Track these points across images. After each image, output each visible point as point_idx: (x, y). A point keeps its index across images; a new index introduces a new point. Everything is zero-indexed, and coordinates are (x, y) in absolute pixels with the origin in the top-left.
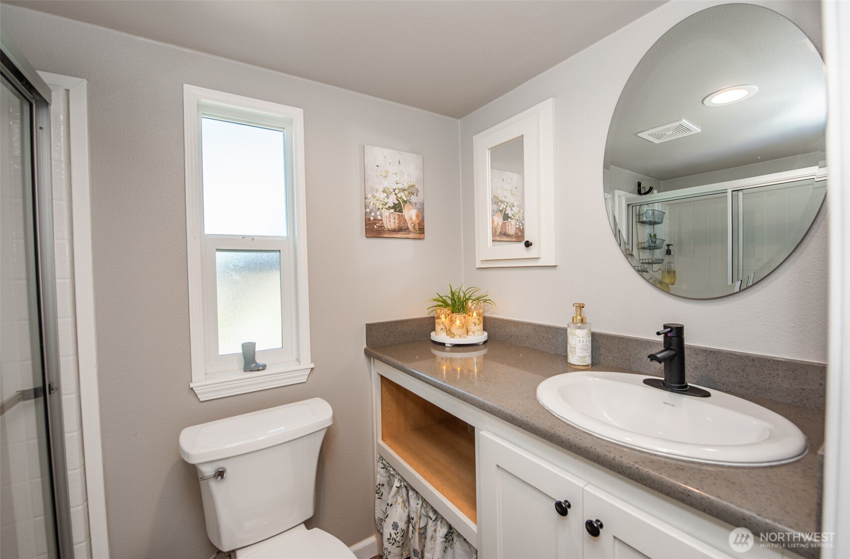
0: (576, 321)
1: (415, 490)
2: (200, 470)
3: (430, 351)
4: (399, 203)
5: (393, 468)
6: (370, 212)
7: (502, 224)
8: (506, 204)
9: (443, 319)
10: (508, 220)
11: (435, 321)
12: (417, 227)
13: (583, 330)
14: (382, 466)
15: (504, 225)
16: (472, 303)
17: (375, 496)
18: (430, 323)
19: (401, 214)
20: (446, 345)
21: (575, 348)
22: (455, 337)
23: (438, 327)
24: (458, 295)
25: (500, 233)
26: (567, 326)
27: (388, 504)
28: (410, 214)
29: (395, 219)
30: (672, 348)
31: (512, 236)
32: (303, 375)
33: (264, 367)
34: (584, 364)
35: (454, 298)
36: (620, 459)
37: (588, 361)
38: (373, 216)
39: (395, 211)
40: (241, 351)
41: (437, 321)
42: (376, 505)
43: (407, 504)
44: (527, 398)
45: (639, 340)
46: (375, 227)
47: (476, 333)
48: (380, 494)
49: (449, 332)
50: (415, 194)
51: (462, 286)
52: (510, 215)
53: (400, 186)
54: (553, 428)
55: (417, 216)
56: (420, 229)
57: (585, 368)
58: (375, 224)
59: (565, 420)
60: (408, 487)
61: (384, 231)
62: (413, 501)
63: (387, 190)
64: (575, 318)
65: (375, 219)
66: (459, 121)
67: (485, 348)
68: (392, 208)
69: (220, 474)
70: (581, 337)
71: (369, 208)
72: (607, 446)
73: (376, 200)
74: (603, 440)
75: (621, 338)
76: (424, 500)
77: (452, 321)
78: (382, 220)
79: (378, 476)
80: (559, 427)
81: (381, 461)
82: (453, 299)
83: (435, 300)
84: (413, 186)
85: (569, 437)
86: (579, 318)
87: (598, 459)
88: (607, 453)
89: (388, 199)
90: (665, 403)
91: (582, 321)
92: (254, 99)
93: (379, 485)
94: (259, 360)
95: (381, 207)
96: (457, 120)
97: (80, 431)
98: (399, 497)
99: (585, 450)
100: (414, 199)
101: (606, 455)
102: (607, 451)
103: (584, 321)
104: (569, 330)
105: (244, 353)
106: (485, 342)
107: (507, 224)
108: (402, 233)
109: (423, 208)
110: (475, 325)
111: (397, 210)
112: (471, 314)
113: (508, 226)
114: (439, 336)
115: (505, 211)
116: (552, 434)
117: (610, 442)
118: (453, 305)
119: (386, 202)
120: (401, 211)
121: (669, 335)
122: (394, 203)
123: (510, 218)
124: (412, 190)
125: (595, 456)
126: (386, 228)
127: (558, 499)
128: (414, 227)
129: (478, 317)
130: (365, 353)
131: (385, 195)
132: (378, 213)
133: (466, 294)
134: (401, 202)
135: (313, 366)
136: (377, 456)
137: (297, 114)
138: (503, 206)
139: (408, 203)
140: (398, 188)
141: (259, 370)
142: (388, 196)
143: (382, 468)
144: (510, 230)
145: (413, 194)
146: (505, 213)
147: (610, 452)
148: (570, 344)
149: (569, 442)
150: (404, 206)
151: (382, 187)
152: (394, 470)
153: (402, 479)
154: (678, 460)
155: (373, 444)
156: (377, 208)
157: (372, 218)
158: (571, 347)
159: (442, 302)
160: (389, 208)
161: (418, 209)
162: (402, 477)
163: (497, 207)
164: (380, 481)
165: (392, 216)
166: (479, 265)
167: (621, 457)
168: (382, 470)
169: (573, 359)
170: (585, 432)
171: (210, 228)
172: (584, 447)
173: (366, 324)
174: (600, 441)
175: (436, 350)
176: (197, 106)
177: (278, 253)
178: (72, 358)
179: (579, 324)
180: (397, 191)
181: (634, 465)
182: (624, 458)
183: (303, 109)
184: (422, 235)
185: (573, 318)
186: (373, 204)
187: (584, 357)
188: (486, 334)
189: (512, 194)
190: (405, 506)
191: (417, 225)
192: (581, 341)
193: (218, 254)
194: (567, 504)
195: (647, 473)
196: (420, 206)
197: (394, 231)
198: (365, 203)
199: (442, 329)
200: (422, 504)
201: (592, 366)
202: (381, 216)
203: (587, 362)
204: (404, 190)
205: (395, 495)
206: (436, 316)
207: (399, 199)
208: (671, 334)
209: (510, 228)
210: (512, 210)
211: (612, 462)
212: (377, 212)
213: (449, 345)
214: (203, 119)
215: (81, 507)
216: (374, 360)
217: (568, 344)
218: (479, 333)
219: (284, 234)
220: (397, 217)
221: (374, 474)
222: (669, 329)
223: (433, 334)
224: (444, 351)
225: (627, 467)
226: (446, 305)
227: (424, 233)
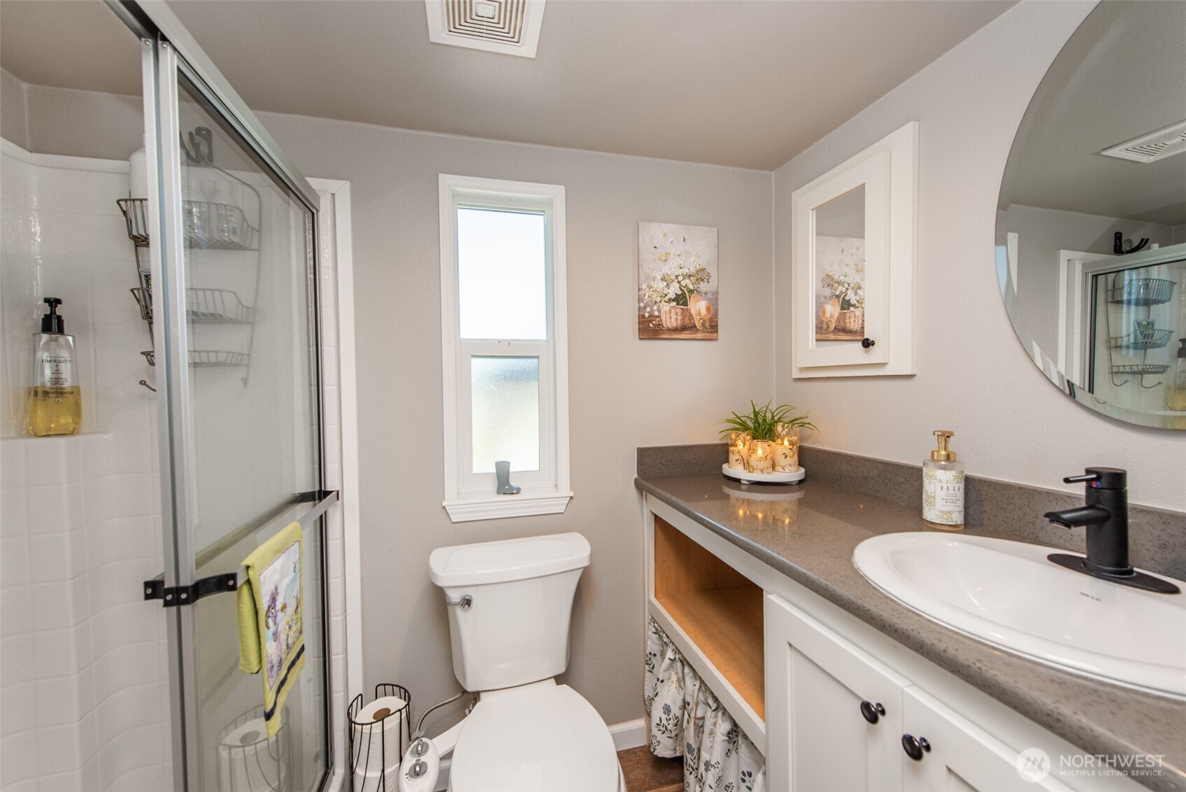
0: (938, 457)
1: (692, 667)
2: (448, 596)
3: (722, 489)
4: (684, 293)
5: (666, 635)
6: (645, 307)
7: (839, 316)
8: (846, 285)
9: (741, 446)
10: (849, 309)
11: (728, 449)
12: (707, 325)
13: (948, 472)
14: (655, 631)
15: (842, 317)
16: (783, 426)
17: (645, 668)
18: (722, 452)
19: (685, 307)
20: (742, 482)
21: (934, 497)
22: (755, 471)
23: (732, 458)
24: (763, 415)
25: (835, 328)
26: (922, 465)
27: (658, 680)
28: (698, 307)
29: (677, 314)
30: (1101, 506)
31: (856, 332)
32: (560, 504)
33: (518, 491)
34: (949, 523)
35: (757, 419)
36: (954, 653)
37: (958, 518)
38: (648, 312)
39: (678, 304)
40: (495, 471)
41: (731, 449)
42: (646, 679)
43: (682, 683)
44: (836, 558)
45: (1052, 493)
46: (651, 325)
47: (786, 469)
48: (651, 666)
49: (747, 465)
50: (705, 280)
51: (770, 403)
52: (853, 302)
53: (685, 271)
54: (861, 599)
55: (708, 309)
56: (712, 327)
57: (953, 529)
58: (651, 322)
59: (884, 592)
60: (684, 662)
61: (662, 330)
62: (689, 680)
63: (667, 277)
64: (936, 453)
65: (650, 316)
66: (773, 173)
67: (800, 490)
68: (674, 300)
69: (467, 602)
70: (944, 481)
71: (643, 302)
72: (940, 633)
73: (653, 291)
74: (937, 624)
75: (1020, 488)
76: (702, 682)
77: (752, 450)
78: (659, 317)
79: (649, 643)
80: (872, 598)
81: (653, 624)
82: (756, 421)
83: (729, 421)
84: (703, 270)
85: (882, 613)
86: (943, 453)
87: (921, 648)
88: (934, 641)
89: (669, 288)
90: (1083, 594)
91: (948, 457)
92: (509, 181)
93: (650, 654)
94: (514, 483)
95: (659, 299)
96: (770, 172)
97: (342, 540)
98: (673, 674)
99: (903, 633)
100: (703, 287)
101: (933, 644)
102: (936, 639)
103: (952, 458)
104: (925, 470)
105: (497, 472)
106: (800, 482)
107: (848, 315)
108: (686, 332)
109: (717, 299)
110: (786, 457)
111: (681, 302)
112: (779, 441)
113: (850, 318)
114: (734, 469)
115: (845, 296)
116: (859, 606)
117: (947, 628)
118: (756, 429)
119: (666, 292)
120: (685, 304)
121: (1094, 486)
122: (676, 294)
123: (854, 306)
124: (701, 275)
125: (918, 643)
126: (665, 326)
127: (867, 699)
128: (703, 325)
129: (791, 447)
130: (635, 484)
131: (665, 283)
132: (655, 308)
133: (775, 414)
134: (686, 292)
135: (572, 494)
136: (648, 616)
137: (556, 193)
138: (840, 289)
139: (695, 292)
140: (683, 274)
141: (512, 494)
142: (668, 286)
143: (654, 633)
144: (852, 323)
145: (703, 280)
146: (844, 299)
147: (940, 640)
148: (926, 492)
149: (882, 620)
150: (690, 297)
151: (661, 274)
152: (668, 637)
153: (677, 651)
154: (1058, 671)
155: (644, 601)
156: (654, 301)
157: (647, 315)
158: (928, 496)
159: (740, 424)
160: (670, 300)
161: (709, 300)
162: (677, 648)
163: (830, 291)
164: (651, 649)
165: (673, 311)
166: (796, 375)
167: (957, 650)
168: (654, 635)
169: (931, 514)
170: (910, 611)
171: (466, 332)
172: (903, 629)
173: (638, 448)
174: (932, 625)
175: (729, 488)
176: (452, 195)
177: (536, 360)
178: (337, 465)
179: (943, 463)
180: (680, 278)
181: (974, 664)
182: (960, 652)
183: (566, 186)
184: (715, 334)
185: (933, 453)
186: (649, 296)
187: (950, 512)
188: (802, 470)
189: (857, 271)
190: (680, 686)
191: (708, 321)
192: (945, 488)
193: (474, 361)
194: (880, 709)
195: (994, 678)
196: (713, 295)
197: (676, 330)
198: (639, 295)
199: (737, 460)
200: (701, 686)
201: (964, 528)
202: (659, 311)
203: (954, 520)
204: (690, 276)
205: (667, 670)
206: (730, 442)
207: (683, 288)
208: (1098, 483)
209: (852, 320)
210: (856, 293)
211: (943, 654)
212: (653, 306)
213: (746, 483)
214: (459, 210)
215: (341, 617)
216: (646, 495)
217: (924, 492)
218: (791, 468)
219: (544, 337)
220: (679, 312)
221: (644, 638)
222: (1094, 476)
223: (725, 466)
224: (740, 489)
225: (964, 665)
226: (744, 427)
227: (717, 332)
